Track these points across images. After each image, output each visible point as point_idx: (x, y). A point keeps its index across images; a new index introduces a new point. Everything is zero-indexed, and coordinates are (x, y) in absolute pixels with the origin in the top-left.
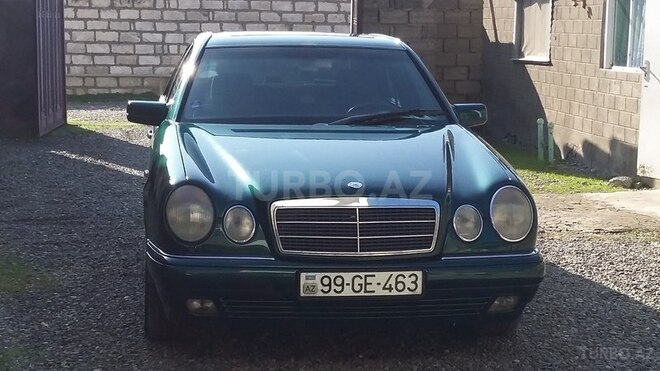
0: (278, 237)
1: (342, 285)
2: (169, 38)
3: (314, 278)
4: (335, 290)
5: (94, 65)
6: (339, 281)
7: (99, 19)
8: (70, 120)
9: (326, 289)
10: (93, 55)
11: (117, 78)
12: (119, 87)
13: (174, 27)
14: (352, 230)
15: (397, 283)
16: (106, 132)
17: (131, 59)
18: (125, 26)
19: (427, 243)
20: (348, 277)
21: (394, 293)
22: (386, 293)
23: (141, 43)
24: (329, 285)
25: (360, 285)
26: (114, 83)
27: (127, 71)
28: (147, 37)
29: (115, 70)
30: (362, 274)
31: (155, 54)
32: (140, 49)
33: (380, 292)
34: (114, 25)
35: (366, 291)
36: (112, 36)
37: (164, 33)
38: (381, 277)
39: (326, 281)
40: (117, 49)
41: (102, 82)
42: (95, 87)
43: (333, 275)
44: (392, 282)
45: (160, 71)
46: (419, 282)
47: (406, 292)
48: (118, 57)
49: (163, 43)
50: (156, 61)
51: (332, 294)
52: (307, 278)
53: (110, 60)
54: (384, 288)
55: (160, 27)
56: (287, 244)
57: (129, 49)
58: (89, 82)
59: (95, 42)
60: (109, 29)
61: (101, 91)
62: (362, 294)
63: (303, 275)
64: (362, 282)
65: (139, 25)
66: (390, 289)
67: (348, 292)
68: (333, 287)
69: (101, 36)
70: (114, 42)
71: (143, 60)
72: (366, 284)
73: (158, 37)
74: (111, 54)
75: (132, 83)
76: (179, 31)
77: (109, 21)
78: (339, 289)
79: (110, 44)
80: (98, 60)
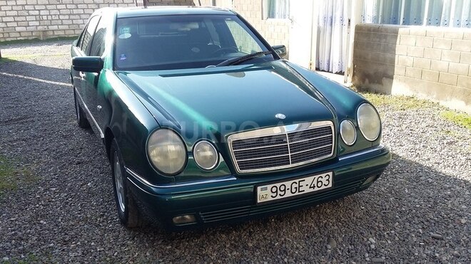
0: (235, 161)
1: (285, 190)
2: (42, 12)
3: (266, 189)
4: (280, 195)
5: (7, 27)
6: (282, 188)
7: (7, 5)
8: (3, 56)
9: (274, 195)
10: (6, 22)
11: (19, 32)
12: (21, 36)
13: (44, 7)
14: (285, 149)
15: (318, 182)
16: (23, 60)
17: (25, 23)
18: (20, 8)
19: (329, 150)
20: (288, 184)
21: (316, 189)
22: (312, 190)
23: (29, 15)
24: (277, 192)
25: (296, 188)
26: (18, 35)
27: (24, 29)
28: (31, 12)
29: (18, 29)
30: (297, 181)
31: (36, 20)
32: (28, 18)
33: (308, 190)
34: (14, 8)
35: (299, 192)
36: (15, 13)
37: (39, 10)
38: (309, 180)
39: (274, 190)
40: (17, 19)
41: (13, 35)
42: (9, 37)
43: (278, 185)
44: (315, 183)
45: (39, 28)
46: (331, 180)
47: (323, 187)
48: (19, 23)
49: (40, 15)
50: (37, 23)
51: (278, 197)
52: (262, 189)
53: (15, 24)
54: (310, 187)
55: (37, 7)
56: (242, 166)
57: (23, 19)
58: (6, 35)
59: (6, 16)
60: (12, 10)
61: (12, 39)
62: (297, 193)
63: (259, 188)
64: (297, 186)
65: (27, 7)
66: (314, 187)
67: (288, 194)
68: (279, 193)
69: (8, 13)
70: (16, 16)
71: (31, 24)
72: (299, 186)
73: (37, 12)
74: (15, 21)
75: (27, 34)
76: (46, 9)
77: (12, 6)
78: (282, 193)
79: (14, 16)
80: (9, 25)
